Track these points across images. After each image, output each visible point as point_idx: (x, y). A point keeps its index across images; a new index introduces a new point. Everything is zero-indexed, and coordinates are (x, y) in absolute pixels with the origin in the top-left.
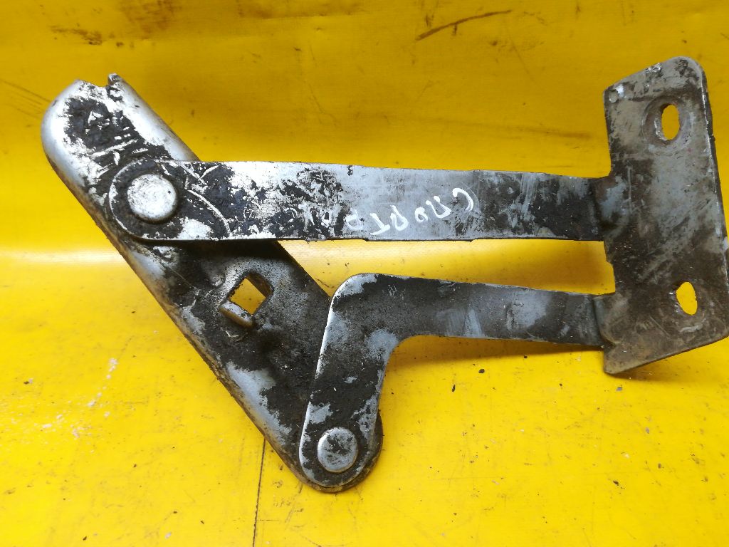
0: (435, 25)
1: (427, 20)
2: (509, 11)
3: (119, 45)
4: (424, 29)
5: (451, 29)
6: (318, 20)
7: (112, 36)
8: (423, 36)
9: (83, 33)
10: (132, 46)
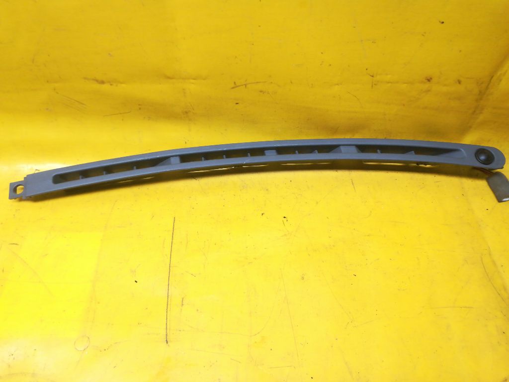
0: (237, 85)
1: (235, 83)
2: (265, 82)
3: (111, 85)
4: (233, 85)
5: (245, 86)
6: (192, 81)
7: (109, 82)
8: (233, 88)
9: (97, 81)
10: (117, 86)
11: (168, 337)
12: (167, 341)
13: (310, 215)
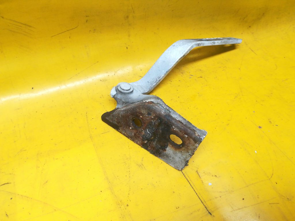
11: (208, 209)
12: (209, 213)
13: (241, 78)
